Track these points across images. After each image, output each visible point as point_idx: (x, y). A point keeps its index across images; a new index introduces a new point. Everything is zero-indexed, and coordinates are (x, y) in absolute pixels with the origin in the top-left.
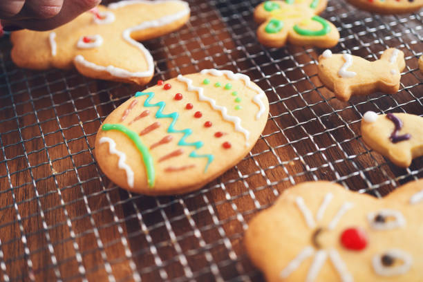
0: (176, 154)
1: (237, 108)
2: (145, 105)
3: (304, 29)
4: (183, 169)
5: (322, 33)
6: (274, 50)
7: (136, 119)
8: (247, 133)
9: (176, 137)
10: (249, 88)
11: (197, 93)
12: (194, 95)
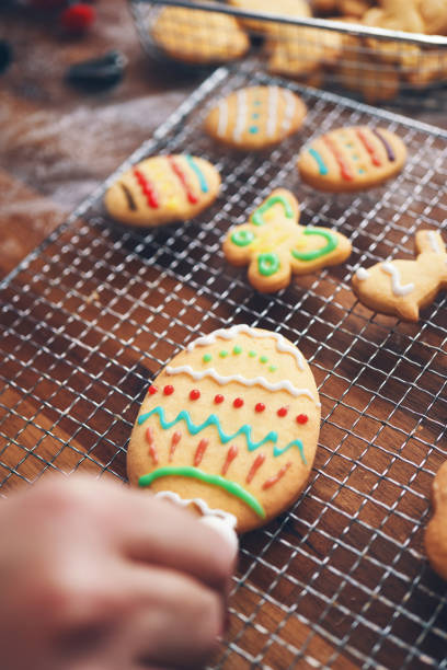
0: (258, 463)
1: (272, 370)
2: (164, 427)
3: (307, 252)
4: (281, 474)
5: (331, 247)
6: (281, 293)
7: (172, 451)
8: (306, 391)
9: (239, 444)
10: (259, 338)
11: (210, 378)
12: (207, 382)
